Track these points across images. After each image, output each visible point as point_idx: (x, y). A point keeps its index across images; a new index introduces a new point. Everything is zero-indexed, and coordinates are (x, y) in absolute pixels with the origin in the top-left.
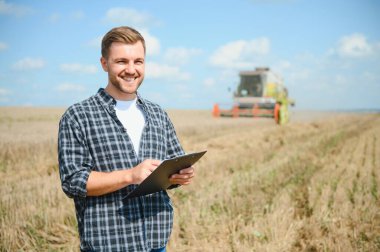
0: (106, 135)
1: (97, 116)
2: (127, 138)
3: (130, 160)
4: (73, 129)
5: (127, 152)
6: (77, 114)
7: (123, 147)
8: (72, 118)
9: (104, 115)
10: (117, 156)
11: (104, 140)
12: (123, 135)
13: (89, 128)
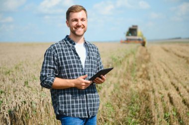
0: (71, 60)
1: (66, 50)
2: (80, 61)
3: (81, 73)
4: (54, 57)
5: (80, 69)
6: (57, 49)
7: (78, 66)
8: (54, 50)
9: (70, 50)
10: (76, 71)
11: (70, 62)
12: (79, 60)
13: (62, 57)
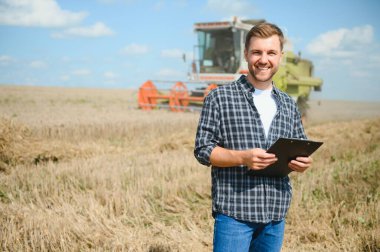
0: (243, 117)
1: (236, 100)
2: (259, 122)
3: (260, 142)
4: (213, 109)
5: (259, 134)
6: (219, 96)
7: (255, 130)
8: (214, 99)
9: (243, 100)
10: (249, 137)
11: (240, 122)
12: (257, 120)
13: (228, 110)
